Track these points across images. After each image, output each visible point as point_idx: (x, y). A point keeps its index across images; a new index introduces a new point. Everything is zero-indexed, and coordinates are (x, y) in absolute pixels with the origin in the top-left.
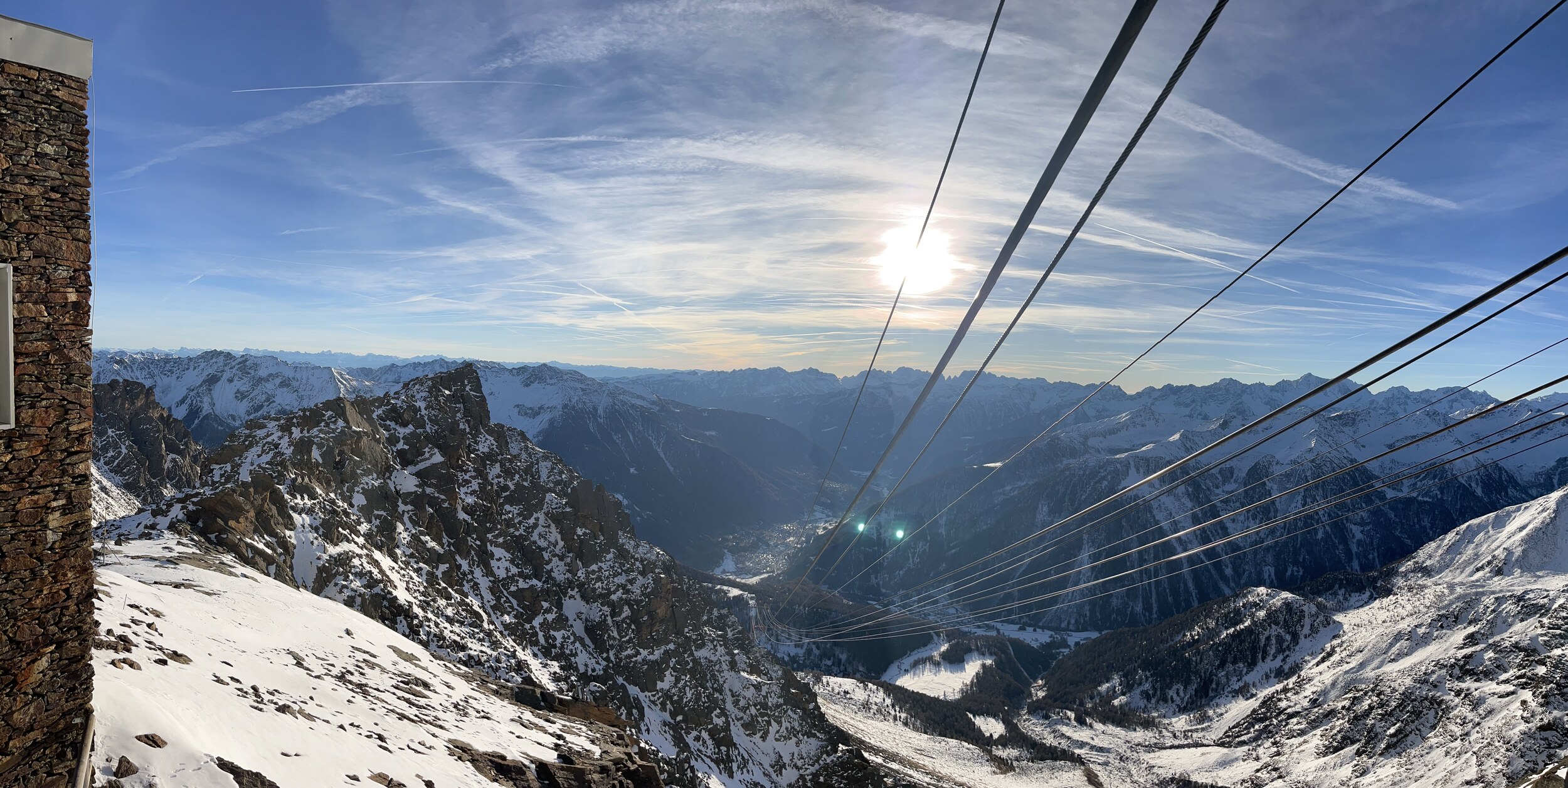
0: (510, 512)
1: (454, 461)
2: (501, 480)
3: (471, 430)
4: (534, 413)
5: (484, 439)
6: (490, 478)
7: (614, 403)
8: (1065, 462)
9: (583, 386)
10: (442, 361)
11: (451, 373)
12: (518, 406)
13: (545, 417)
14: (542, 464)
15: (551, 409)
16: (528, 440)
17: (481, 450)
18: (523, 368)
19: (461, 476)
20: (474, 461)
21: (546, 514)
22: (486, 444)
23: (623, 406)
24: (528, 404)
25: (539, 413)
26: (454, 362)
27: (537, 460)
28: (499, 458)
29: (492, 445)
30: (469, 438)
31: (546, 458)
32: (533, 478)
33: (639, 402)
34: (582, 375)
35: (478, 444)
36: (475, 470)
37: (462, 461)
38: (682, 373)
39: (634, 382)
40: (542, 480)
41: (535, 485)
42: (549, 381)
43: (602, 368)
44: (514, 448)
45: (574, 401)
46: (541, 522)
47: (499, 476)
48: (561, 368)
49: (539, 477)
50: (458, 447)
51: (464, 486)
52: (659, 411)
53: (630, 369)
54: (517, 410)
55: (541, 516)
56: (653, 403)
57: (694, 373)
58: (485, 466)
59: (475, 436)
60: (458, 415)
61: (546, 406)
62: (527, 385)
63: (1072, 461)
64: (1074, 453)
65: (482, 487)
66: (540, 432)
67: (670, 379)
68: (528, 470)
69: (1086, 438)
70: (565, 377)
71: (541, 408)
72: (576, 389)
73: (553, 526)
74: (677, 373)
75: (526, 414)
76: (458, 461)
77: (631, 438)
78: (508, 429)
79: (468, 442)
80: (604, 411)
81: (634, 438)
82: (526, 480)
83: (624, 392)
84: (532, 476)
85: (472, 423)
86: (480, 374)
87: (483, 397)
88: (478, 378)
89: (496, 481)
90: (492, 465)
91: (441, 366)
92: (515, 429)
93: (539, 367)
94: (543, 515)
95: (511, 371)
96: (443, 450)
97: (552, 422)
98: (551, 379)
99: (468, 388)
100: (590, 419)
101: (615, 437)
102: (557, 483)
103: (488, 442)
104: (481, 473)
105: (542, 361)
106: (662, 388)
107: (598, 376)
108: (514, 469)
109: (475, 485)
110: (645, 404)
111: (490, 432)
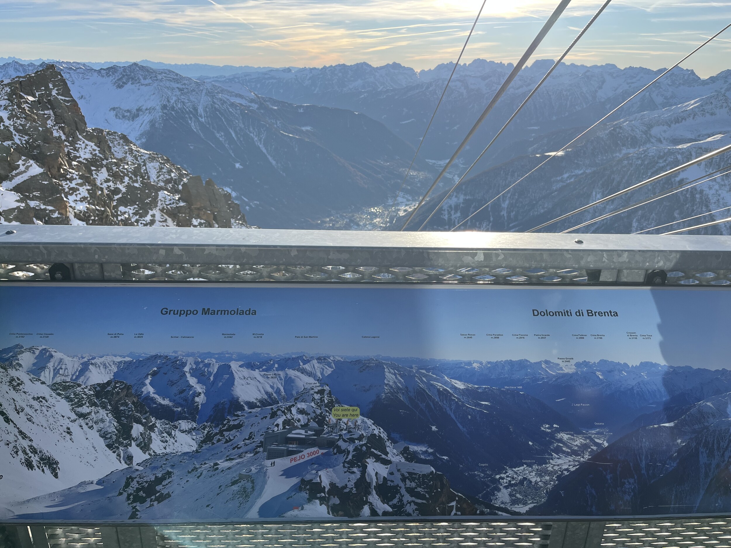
0: (125, 213)
1: (54, 171)
2: (111, 184)
3: (67, 137)
4: (134, 116)
5: (83, 146)
6: (98, 183)
7: (214, 102)
8: (624, 151)
9: (179, 86)
10: (16, 64)
11: (31, 77)
12: (114, 109)
13: (145, 119)
14: (150, 165)
15: (150, 110)
16: (131, 143)
17: (83, 156)
18: (111, 68)
19: (66, 185)
20: (78, 169)
21: (162, 210)
22: (87, 150)
23: (222, 104)
24: (125, 106)
25: (138, 116)
26: (31, 65)
27: (144, 162)
28: (105, 162)
29: (94, 150)
30: (67, 146)
31: (152, 159)
32: (143, 179)
33: (238, 101)
34: (177, 75)
35: (78, 151)
36: (81, 177)
37: (64, 170)
38: (277, 70)
39: (232, 80)
40: (152, 180)
41: (146, 185)
42: (142, 81)
43: (196, 67)
44: (118, 151)
45: (172, 101)
46: (158, 217)
47: (107, 181)
48: (154, 67)
49: (149, 178)
50: (56, 156)
51: (71, 194)
52: (258, 109)
53: (226, 68)
54: (113, 113)
55: (156, 212)
56: (252, 101)
57: (288, 70)
58: (90, 172)
59: (73, 143)
60: (49, 122)
61: (144, 108)
62: (120, 87)
63: (632, 150)
64: (634, 142)
65: (92, 194)
66: (142, 135)
67: (266, 76)
68: (136, 172)
69: (650, 126)
70: (160, 77)
71: (139, 110)
72: (173, 89)
73: (169, 220)
74: (272, 70)
75: (124, 117)
76: (59, 171)
77: (234, 135)
78: (108, 133)
79: (66, 150)
80: (205, 111)
81: (236, 135)
82: (136, 181)
83: (222, 91)
84: (142, 177)
85: (67, 130)
86: (65, 76)
87: (74, 101)
88: (63, 81)
89: (105, 185)
90: (97, 170)
91: (16, 70)
92: (115, 133)
93: (130, 67)
94: (159, 212)
95: (99, 72)
96: (40, 160)
97: (152, 123)
98: (145, 79)
99: (54, 92)
100: (191, 119)
101: (218, 135)
102: (167, 182)
103: (89, 148)
104: (87, 179)
105: (132, 60)
106: (259, 86)
107: (194, 75)
108: (122, 172)
109: (83, 191)
110: (244, 102)
111: (89, 137)
